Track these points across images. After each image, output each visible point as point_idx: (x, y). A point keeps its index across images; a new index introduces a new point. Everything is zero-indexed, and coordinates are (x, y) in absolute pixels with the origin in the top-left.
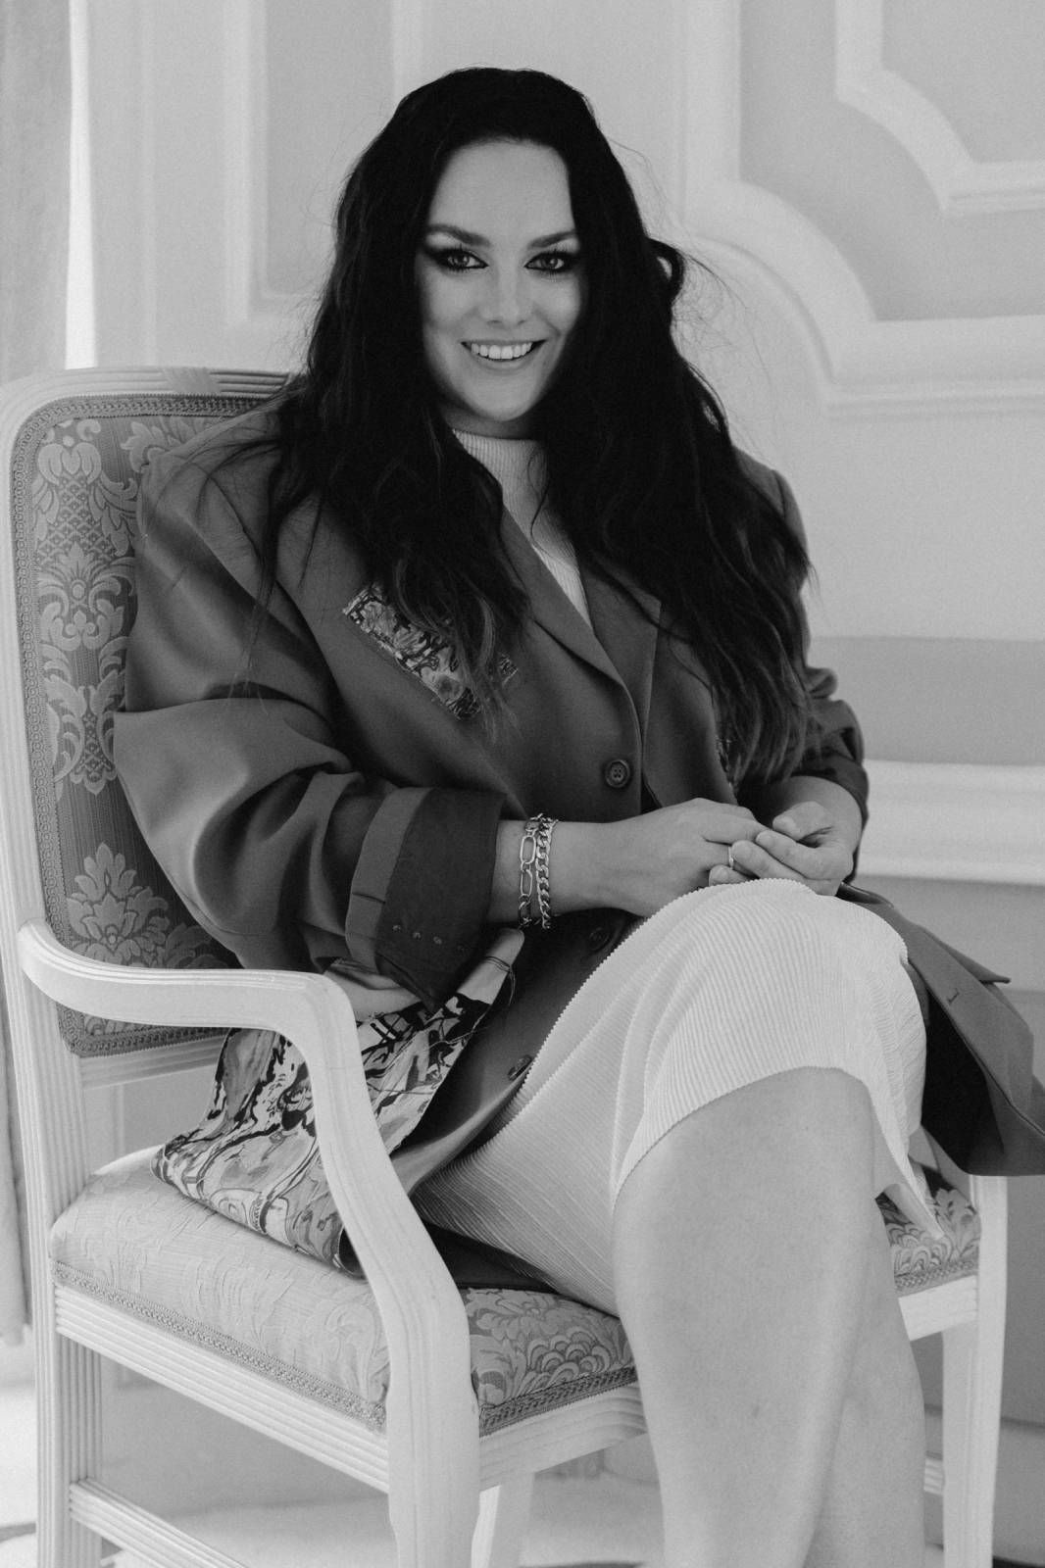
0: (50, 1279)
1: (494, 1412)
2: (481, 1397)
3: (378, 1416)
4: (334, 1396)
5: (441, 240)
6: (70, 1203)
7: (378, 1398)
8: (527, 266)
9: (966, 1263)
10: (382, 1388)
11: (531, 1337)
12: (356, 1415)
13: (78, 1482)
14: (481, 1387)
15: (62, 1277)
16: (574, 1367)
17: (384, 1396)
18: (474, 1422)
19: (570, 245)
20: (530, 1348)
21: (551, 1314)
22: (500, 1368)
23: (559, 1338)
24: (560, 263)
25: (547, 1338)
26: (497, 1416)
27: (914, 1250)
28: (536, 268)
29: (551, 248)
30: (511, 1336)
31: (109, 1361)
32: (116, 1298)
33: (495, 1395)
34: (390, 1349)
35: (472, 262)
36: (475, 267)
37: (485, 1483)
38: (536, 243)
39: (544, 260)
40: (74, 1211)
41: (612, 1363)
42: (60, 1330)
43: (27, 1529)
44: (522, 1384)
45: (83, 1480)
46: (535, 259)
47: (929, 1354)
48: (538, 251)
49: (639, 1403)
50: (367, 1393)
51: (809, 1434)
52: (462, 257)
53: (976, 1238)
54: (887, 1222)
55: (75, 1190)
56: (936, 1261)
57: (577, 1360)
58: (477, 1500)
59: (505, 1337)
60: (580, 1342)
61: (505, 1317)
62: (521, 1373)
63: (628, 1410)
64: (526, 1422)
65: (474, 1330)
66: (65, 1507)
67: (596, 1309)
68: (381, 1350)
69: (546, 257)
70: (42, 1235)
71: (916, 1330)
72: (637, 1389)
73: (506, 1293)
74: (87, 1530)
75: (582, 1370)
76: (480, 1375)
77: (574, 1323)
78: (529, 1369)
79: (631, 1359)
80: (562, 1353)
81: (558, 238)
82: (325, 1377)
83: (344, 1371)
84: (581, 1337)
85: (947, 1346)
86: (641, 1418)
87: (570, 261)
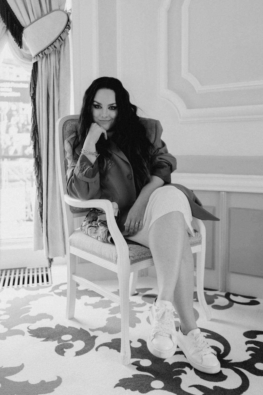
0: (69, 245)
1: (133, 261)
2: (131, 259)
3: (116, 262)
4: (110, 260)
5: (95, 103)
6: (72, 234)
7: (116, 259)
8: (108, 108)
9: (200, 243)
10: (116, 258)
11: (138, 251)
12: (113, 262)
13: (73, 274)
14: (131, 258)
15: (70, 245)
16: (144, 255)
17: (117, 259)
18: (129, 263)
19: (115, 105)
20: (138, 252)
21: (140, 248)
22: (133, 255)
23: (142, 251)
24: (114, 108)
25: (140, 251)
26: (133, 262)
27: (193, 240)
28: (110, 109)
29: (112, 106)
30: (135, 251)
31: (77, 256)
32: (79, 247)
33: (132, 259)
34: (118, 253)
35: (100, 107)
36: (100, 108)
37: (131, 271)
38: (109, 105)
39: (111, 107)
40: (72, 235)
41: (149, 255)
42: (71, 252)
43: (66, 283)
44: (137, 257)
45: (74, 274)
46: (109, 107)
47: (195, 255)
48: (110, 106)
49: (153, 261)
50: (114, 259)
51: (177, 263)
52: (99, 106)
53: (201, 239)
54: (189, 236)
55: (72, 232)
56: (195, 242)
57: (144, 254)
58: (130, 274)
59: (134, 251)
60: (145, 252)
61: (134, 248)
62: (136, 256)
63: (152, 262)
64: (137, 263)
65: (129, 250)
66: (71, 277)
67: (147, 248)
68: (116, 253)
69: (112, 107)
70: (67, 239)
71: (193, 252)
72: (152, 259)
73: (134, 245)
74: (74, 281)
75: (145, 256)
76: (130, 256)
77: (144, 249)
78: (137, 256)
79: (152, 255)
80: (142, 253)
81: (113, 104)
82: (108, 257)
83: (111, 256)
84: (145, 251)
85: (197, 255)
86: (154, 263)
87: (115, 108)
